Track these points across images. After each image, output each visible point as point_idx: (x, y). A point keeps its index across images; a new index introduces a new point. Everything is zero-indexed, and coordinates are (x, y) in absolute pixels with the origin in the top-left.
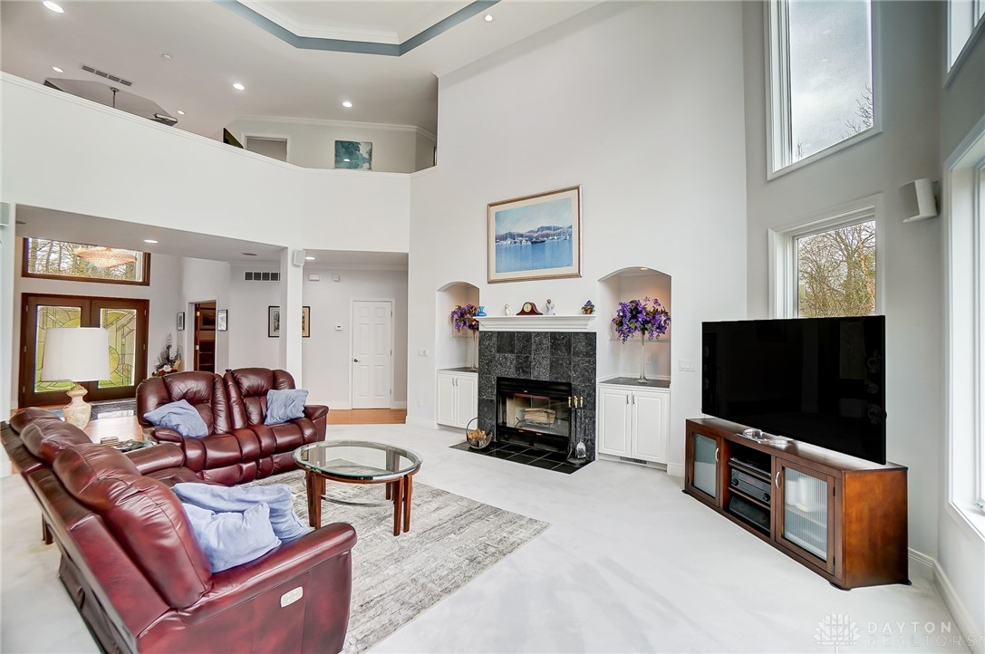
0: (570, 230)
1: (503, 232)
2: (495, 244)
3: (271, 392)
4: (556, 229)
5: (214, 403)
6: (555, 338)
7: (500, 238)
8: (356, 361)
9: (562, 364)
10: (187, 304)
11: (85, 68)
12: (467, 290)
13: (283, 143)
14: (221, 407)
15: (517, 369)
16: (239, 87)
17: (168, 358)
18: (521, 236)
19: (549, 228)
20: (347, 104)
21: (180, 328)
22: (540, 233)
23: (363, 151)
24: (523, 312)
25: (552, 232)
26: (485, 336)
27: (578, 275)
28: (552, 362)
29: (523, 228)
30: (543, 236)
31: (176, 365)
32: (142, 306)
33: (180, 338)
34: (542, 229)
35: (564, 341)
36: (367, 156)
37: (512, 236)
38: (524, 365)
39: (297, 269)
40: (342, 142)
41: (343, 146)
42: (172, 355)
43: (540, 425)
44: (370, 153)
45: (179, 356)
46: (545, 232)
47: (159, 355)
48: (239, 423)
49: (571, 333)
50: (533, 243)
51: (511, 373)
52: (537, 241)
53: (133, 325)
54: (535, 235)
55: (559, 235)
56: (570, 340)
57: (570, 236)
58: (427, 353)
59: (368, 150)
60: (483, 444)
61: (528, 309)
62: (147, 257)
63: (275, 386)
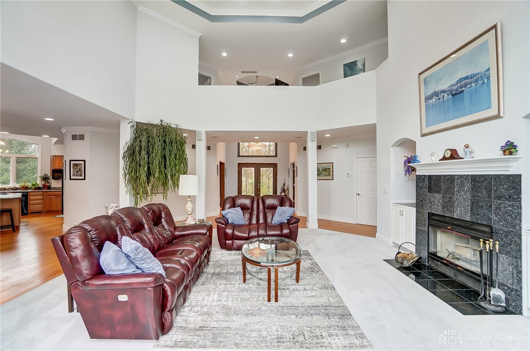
0: (488, 72)
1: (430, 92)
2: (424, 104)
3: (279, 208)
4: (473, 76)
5: (252, 210)
6: (475, 180)
7: (428, 98)
8: (358, 195)
9: (482, 206)
10: (290, 164)
11: (243, 72)
12: (408, 144)
13: (318, 75)
14: (255, 212)
15: (443, 207)
16: (290, 55)
17: (284, 189)
18: (444, 92)
19: (467, 78)
20: (343, 41)
21: (289, 176)
22: (459, 84)
23: (360, 66)
24: (444, 158)
25: (470, 80)
26: (420, 179)
27: (498, 117)
28: (473, 203)
29: (445, 85)
30: (461, 87)
31: (286, 193)
32: (275, 166)
34: (461, 80)
35: (484, 184)
36: (361, 67)
37: (436, 94)
38: (448, 204)
39: (314, 142)
40: (347, 64)
41: (348, 66)
43: (466, 260)
44: (364, 65)
46: (463, 83)
47: (281, 188)
48: (261, 221)
49: (492, 175)
50: (453, 95)
51: (438, 210)
52: (456, 93)
53: (272, 175)
54: (455, 88)
55: (477, 81)
56: (490, 183)
57: (488, 78)
58: (387, 191)
59: (362, 63)
60: (406, 264)
61: (448, 155)
62: (276, 144)
63: (282, 205)
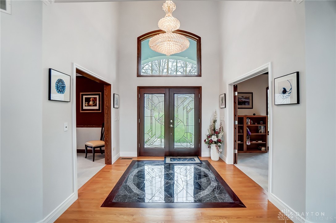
10: (227, 86)
17: (214, 130)
21: (222, 107)
31: (220, 135)
32: (197, 91)
33: (223, 115)
42: (217, 127)
45: (222, 129)
47: (208, 127)
53: (192, 105)
